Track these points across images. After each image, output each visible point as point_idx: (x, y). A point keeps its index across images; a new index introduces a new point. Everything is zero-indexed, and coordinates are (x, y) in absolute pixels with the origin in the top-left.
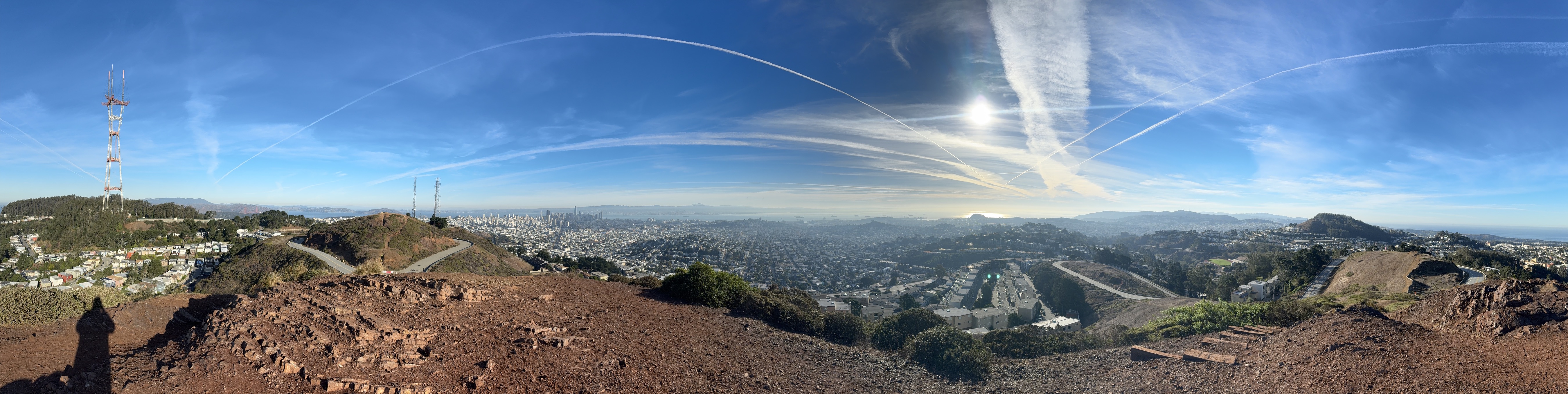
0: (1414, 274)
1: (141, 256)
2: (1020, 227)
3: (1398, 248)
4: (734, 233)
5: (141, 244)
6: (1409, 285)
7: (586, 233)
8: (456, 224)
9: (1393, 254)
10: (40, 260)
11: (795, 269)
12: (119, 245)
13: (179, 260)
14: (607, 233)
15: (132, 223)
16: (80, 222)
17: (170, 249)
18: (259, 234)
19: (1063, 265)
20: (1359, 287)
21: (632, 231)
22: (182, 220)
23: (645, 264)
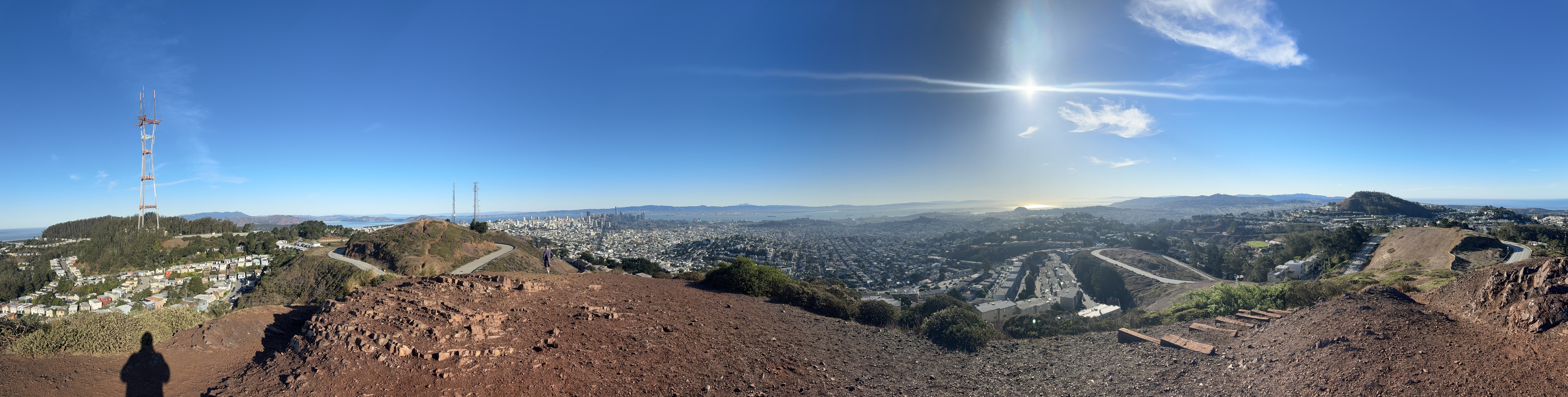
0: (1456, 250)
1: (180, 274)
2: (1059, 217)
3: (1439, 225)
4: (783, 232)
5: (179, 262)
6: (1452, 261)
7: (628, 233)
8: (496, 227)
9: (1435, 230)
10: (79, 283)
11: (844, 267)
12: (156, 264)
13: (219, 275)
14: (651, 234)
15: (168, 241)
16: (117, 242)
17: (210, 264)
18: (299, 245)
19: (1101, 253)
20: (1402, 263)
21: (677, 231)
22: (221, 234)
23: (690, 265)
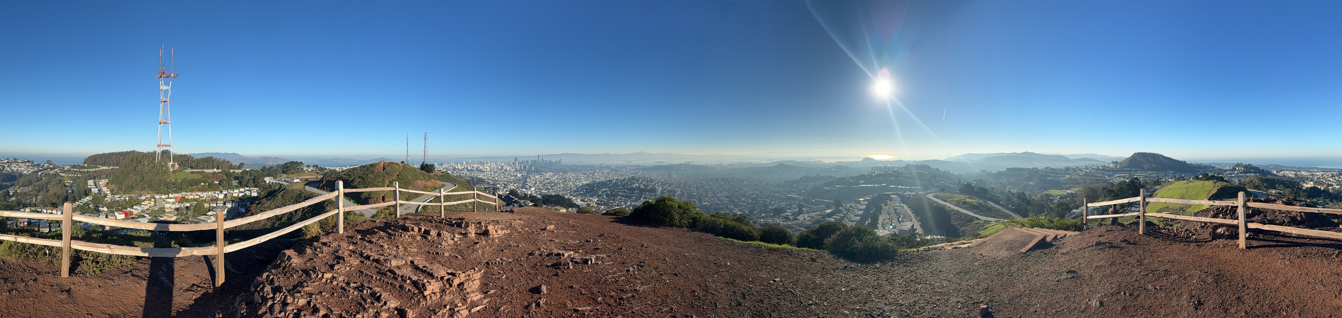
1: (188, 199)
2: (902, 168)
3: (1201, 178)
4: (668, 174)
5: (187, 190)
7: (548, 176)
8: (441, 169)
9: (1197, 182)
10: (108, 199)
11: (719, 202)
12: (169, 189)
13: (218, 202)
14: (565, 175)
15: (179, 173)
16: (139, 171)
17: (210, 193)
18: (282, 181)
19: (935, 196)
21: (587, 174)
22: (220, 171)
23: (596, 200)
